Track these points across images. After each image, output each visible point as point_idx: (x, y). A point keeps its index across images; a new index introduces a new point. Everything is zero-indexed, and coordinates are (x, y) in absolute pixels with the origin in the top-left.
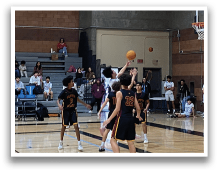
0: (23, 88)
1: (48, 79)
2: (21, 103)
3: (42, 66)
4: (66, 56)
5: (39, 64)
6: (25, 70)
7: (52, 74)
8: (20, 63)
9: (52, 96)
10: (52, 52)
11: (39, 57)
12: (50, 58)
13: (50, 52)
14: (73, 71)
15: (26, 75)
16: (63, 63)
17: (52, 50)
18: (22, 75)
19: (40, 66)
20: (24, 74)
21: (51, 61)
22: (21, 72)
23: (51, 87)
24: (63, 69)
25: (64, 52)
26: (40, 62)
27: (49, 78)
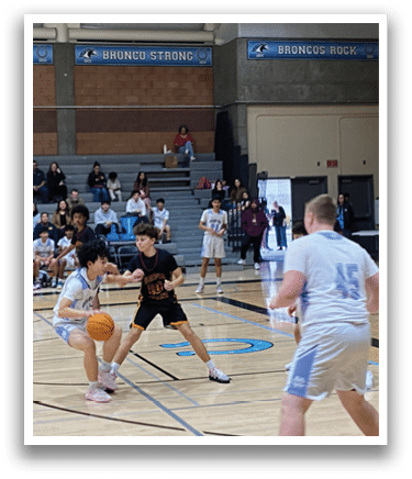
0: (116, 221)
1: (160, 204)
2: (113, 250)
3: (149, 180)
4: (192, 158)
5: (142, 177)
6: (117, 189)
7: (167, 193)
8: (107, 175)
9: (168, 235)
10: (165, 152)
11: (142, 164)
12: (163, 165)
13: (163, 152)
14: (205, 187)
15: (120, 198)
16: (187, 174)
17: (165, 149)
18: (113, 197)
19: (145, 179)
20: (116, 196)
21: (165, 169)
22: (111, 192)
23: (167, 218)
24: (188, 183)
25: (187, 151)
26: (145, 173)
27: (162, 201)
